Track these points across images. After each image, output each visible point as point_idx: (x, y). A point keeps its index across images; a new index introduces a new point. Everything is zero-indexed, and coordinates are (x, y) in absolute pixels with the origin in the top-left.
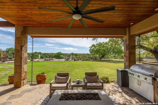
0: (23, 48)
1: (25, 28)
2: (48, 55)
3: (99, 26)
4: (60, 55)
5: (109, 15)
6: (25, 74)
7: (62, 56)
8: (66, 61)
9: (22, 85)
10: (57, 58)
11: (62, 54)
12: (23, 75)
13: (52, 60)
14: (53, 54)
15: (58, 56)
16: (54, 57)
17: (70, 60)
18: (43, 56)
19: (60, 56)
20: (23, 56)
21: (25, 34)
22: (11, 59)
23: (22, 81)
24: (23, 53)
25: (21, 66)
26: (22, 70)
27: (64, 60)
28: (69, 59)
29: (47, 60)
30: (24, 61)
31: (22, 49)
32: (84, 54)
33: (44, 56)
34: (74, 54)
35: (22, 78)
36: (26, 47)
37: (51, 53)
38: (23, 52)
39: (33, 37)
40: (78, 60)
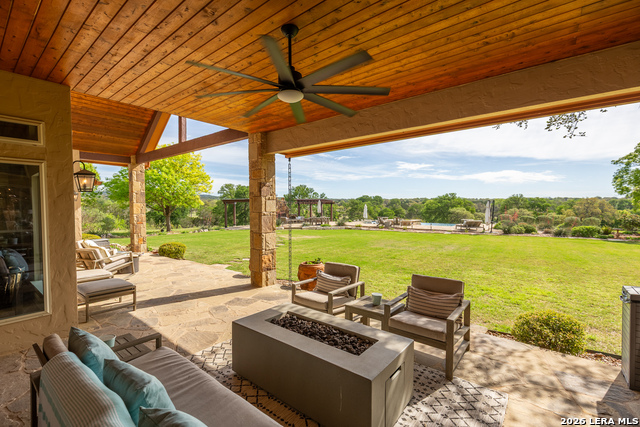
0: (264, 189)
1: (266, 135)
2: (405, 207)
3: (484, 71)
4: (452, 207)
5: (472, 21)
6: (270, 255)
7: (459, 210)
8: (462, 231)
9: (264, 283)
10: (436, 218)
11: (460, 204)
12: (265, 258)
13: (405, 224)
14: (424, 200)
15: (441, 211)
16: (426, 213)
17: (480, 230)
18: (385, 210)
19: (451, 210)
20: (263, 210)
21: (267, 152)
22: (294, 217)
23: (264, 273)
24: (263, 203)
25: (260, 234)
26: (264, 245)
27: (453, 227)
28: (476, 225)
29: (387, 226)
30: (266, 223)
31: (260, 191)
32: (590, 202)
33: (388, 209)
34: (524, 200)
35: (263, 265)
36: (272, 187)
37: (417, 200)
38: (263, 199)
39: (289, 156)
40: (529, 231)
